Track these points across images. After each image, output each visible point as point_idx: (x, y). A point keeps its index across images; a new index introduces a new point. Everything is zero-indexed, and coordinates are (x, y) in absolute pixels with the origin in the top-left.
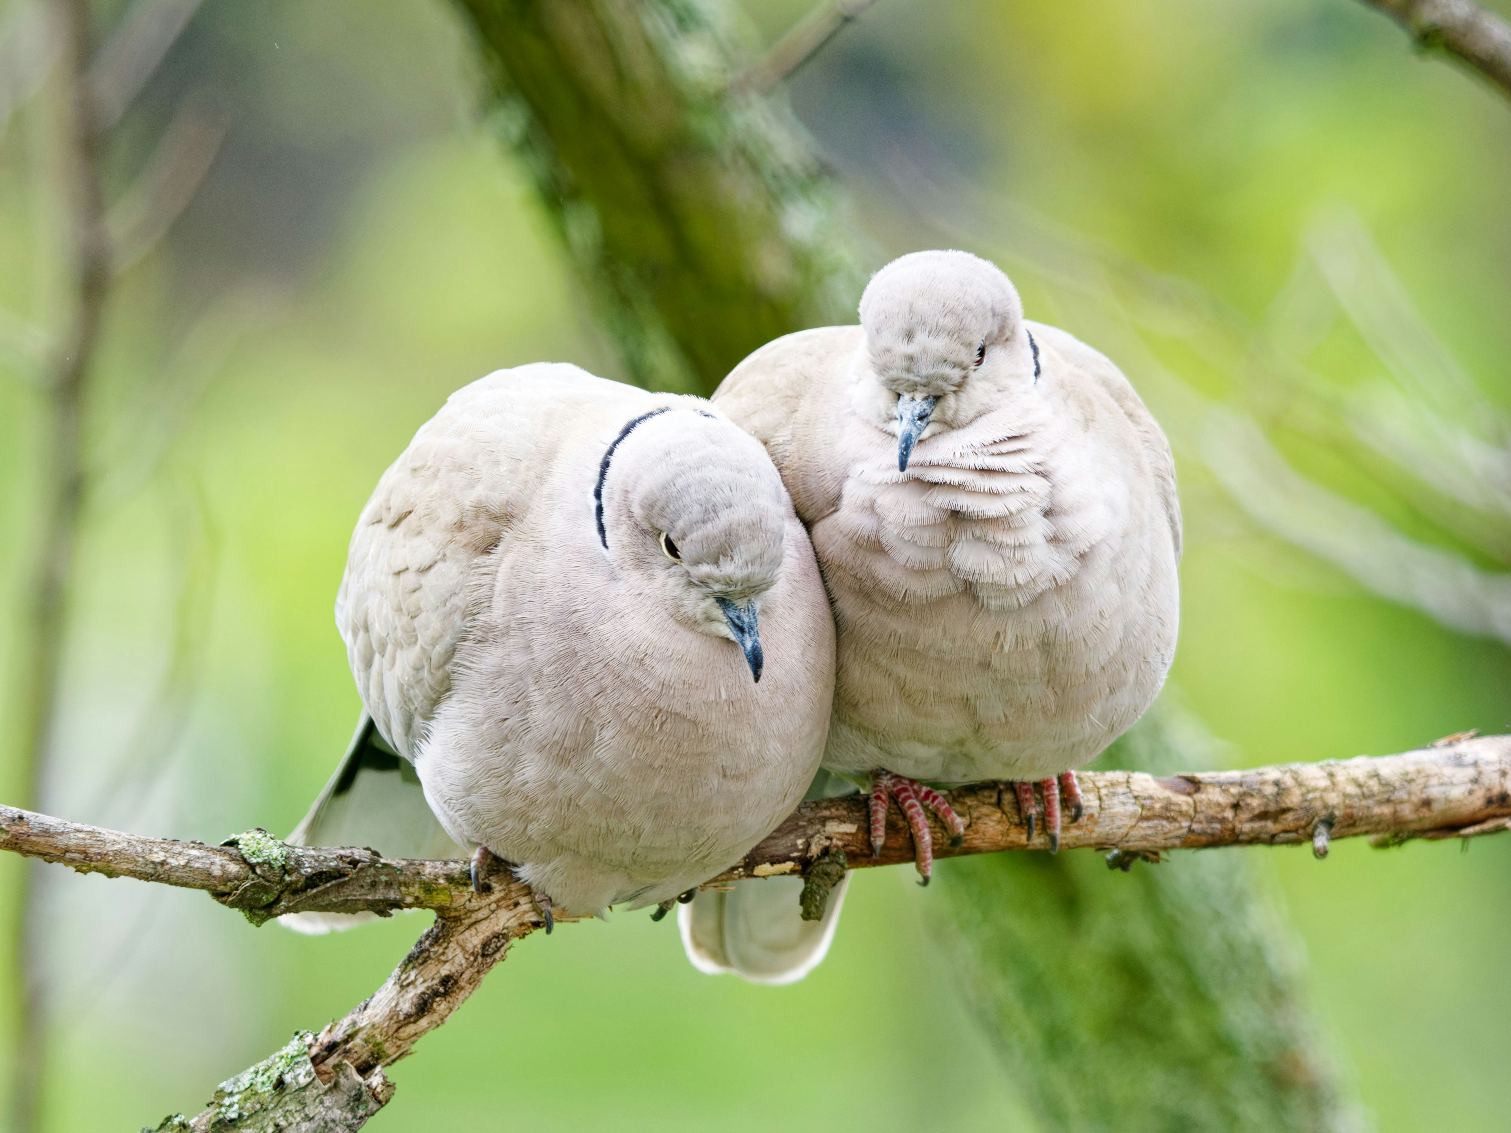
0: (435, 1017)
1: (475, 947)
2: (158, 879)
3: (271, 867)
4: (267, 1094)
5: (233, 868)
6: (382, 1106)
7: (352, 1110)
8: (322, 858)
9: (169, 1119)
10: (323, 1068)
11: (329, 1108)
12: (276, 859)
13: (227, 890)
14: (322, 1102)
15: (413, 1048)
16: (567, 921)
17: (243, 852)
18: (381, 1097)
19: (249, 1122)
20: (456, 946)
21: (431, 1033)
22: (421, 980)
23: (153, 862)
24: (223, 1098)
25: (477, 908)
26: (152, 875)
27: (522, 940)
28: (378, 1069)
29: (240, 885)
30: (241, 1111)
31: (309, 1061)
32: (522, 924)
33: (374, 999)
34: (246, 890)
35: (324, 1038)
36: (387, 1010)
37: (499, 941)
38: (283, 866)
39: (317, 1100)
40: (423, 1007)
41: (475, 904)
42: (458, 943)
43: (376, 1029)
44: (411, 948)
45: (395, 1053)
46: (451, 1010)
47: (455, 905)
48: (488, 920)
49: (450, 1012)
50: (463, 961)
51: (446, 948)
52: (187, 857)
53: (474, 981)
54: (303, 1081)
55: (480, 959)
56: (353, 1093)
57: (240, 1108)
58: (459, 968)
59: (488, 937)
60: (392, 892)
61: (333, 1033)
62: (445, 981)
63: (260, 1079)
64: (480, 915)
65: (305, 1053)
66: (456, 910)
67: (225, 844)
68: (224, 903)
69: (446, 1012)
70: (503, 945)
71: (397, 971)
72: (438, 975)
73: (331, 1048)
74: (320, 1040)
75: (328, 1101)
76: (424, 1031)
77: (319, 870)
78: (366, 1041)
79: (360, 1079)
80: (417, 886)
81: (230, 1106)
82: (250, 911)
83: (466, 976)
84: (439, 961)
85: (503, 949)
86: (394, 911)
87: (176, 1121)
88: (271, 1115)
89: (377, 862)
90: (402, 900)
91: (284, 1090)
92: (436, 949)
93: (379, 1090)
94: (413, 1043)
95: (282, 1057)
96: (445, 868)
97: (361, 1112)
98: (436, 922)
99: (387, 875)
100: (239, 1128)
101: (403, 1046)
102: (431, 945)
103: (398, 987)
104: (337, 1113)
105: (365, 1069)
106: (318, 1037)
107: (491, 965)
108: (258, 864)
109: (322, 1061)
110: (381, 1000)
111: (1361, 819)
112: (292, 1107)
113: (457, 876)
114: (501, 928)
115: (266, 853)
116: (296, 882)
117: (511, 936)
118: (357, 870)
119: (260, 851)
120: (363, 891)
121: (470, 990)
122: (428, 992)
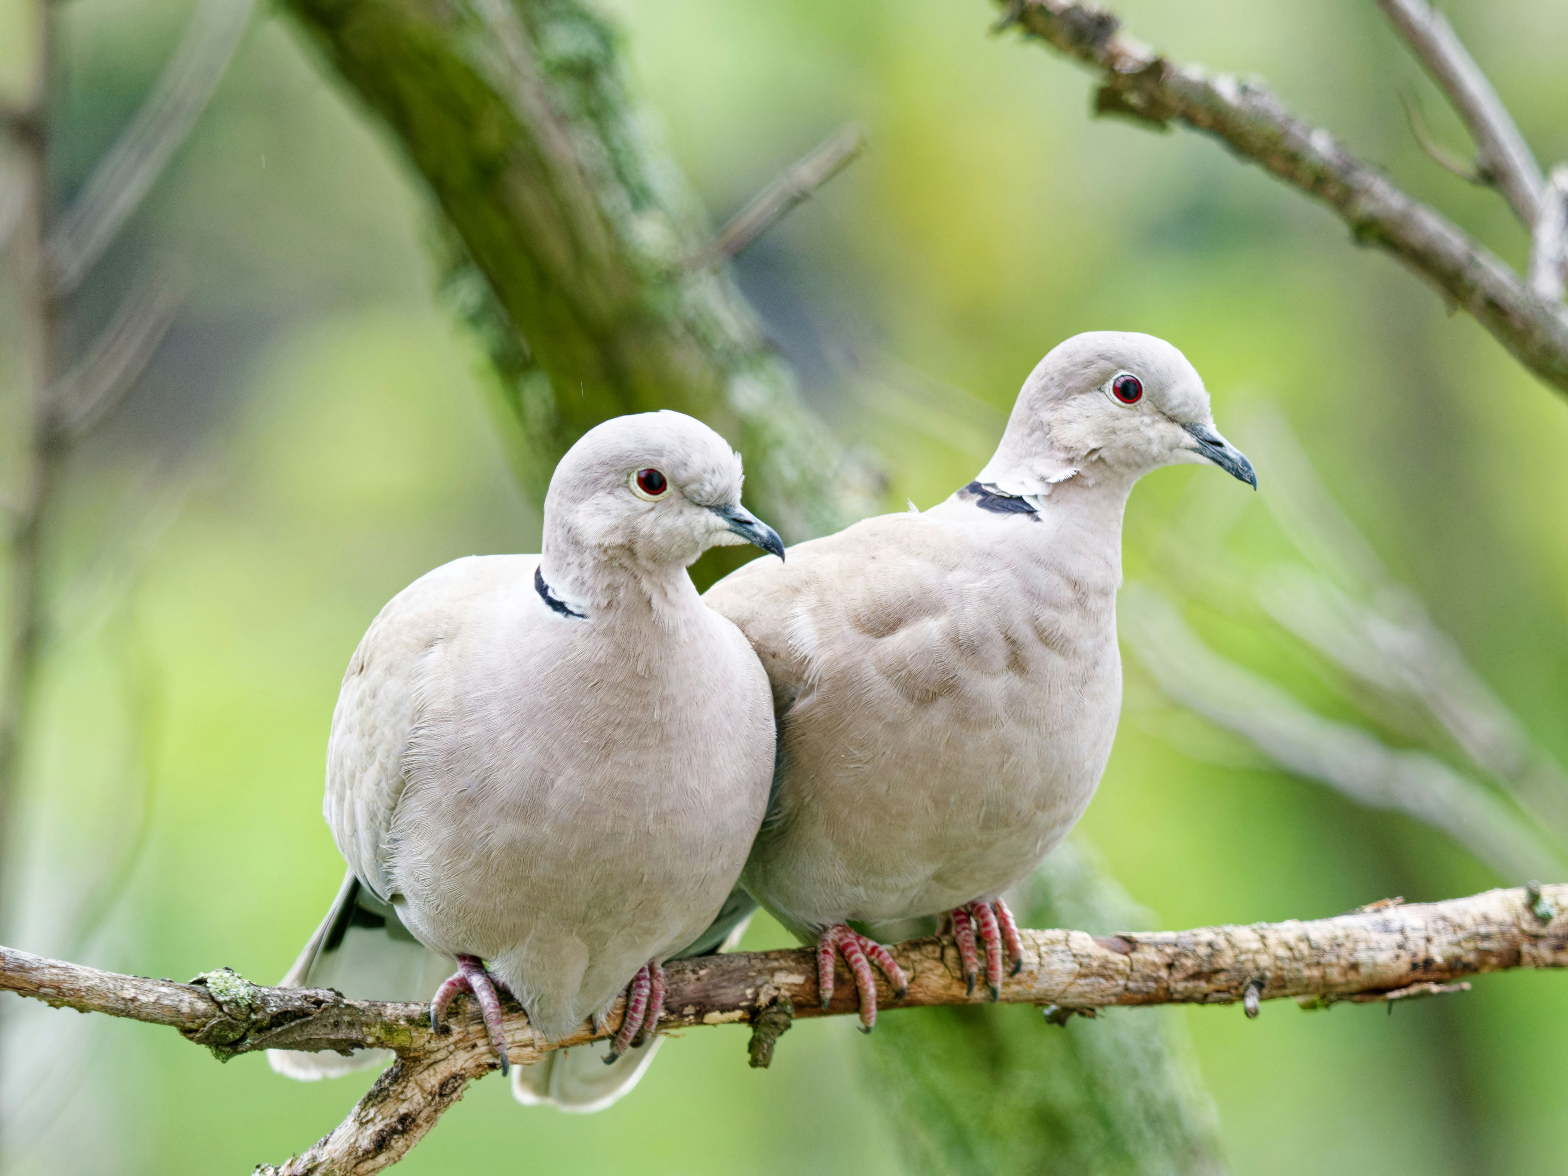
0: (393, 1154)
1: (433, 1086)
2: (128, 1015)
3: (238, 1005)
5: (201, 1006)
8: (287, 998)
12: (243, 998)
13: (194, 1027)
17: (211, 990)
20: (414, 1086)
21: (388, 1170)
22: (380, 1117)
23: (124, 999)
25: (436, 1049)
26: (122, 1011)
27: (479, 1081)
29: (207, 1022)
32: (479, 1066)
33: (334, 1135)
34: (213, 1027)
35: (285, 1172)
36: (347, 1146)
37: (456, 1081)
38: (250, 1005)
40: (381, 1144)
41: (433, 1045)
42: (416, 1083)
43: (335, 1164)
44: (371, 1087)
46: (408, 1147)
47: (414, 1046)
48: (446, 1061)
49: (407, 1150)
50: (421, 1100)
51: (405, 1087)
52: (157, 995)
53: (430, 1120)
55: (437, 1098)
58: (418, 1107)
59: (446, 1077)
60: (354, 1031)
61: (294, 1167)
62: (403, 1119)
64: (439, 1056)
66: (415, 1050)
67: (194, 983)
68: (191, 1039)
69: (404, 1149)
70: (459, 1085)
71: (356, 1108)
72: (397, 1113)
74: (281, 1174)
76: (382, 1167)
77: (284, 1009)
80: (378, 1027)
82: (217, 1047)
83: (423, 1115)
84: (398, 1099)
85: (459, 1090)
86: (357, 1051)
89: (341, 1002)
90: (364, 1040)
92: (395, 1087)
96: (406, 1009)
98: (396, 1061)
99: (349, 1015)
102: (391, 1084)
103: (357, 1124)
106: (279, 1170)
107: (448, 1105)
108: (226, 1002)
110: (340, 1137)
111: (1291, 980)
113: (417, 1018)
114: (459, 1069)
115: (233, 991)
116: (261, 1021)
117: (469, 1077)
118: (321, 1010)
119: (227, 990)
120: (326, 1031)
121: (427, 1128)
122: (387, 1130)
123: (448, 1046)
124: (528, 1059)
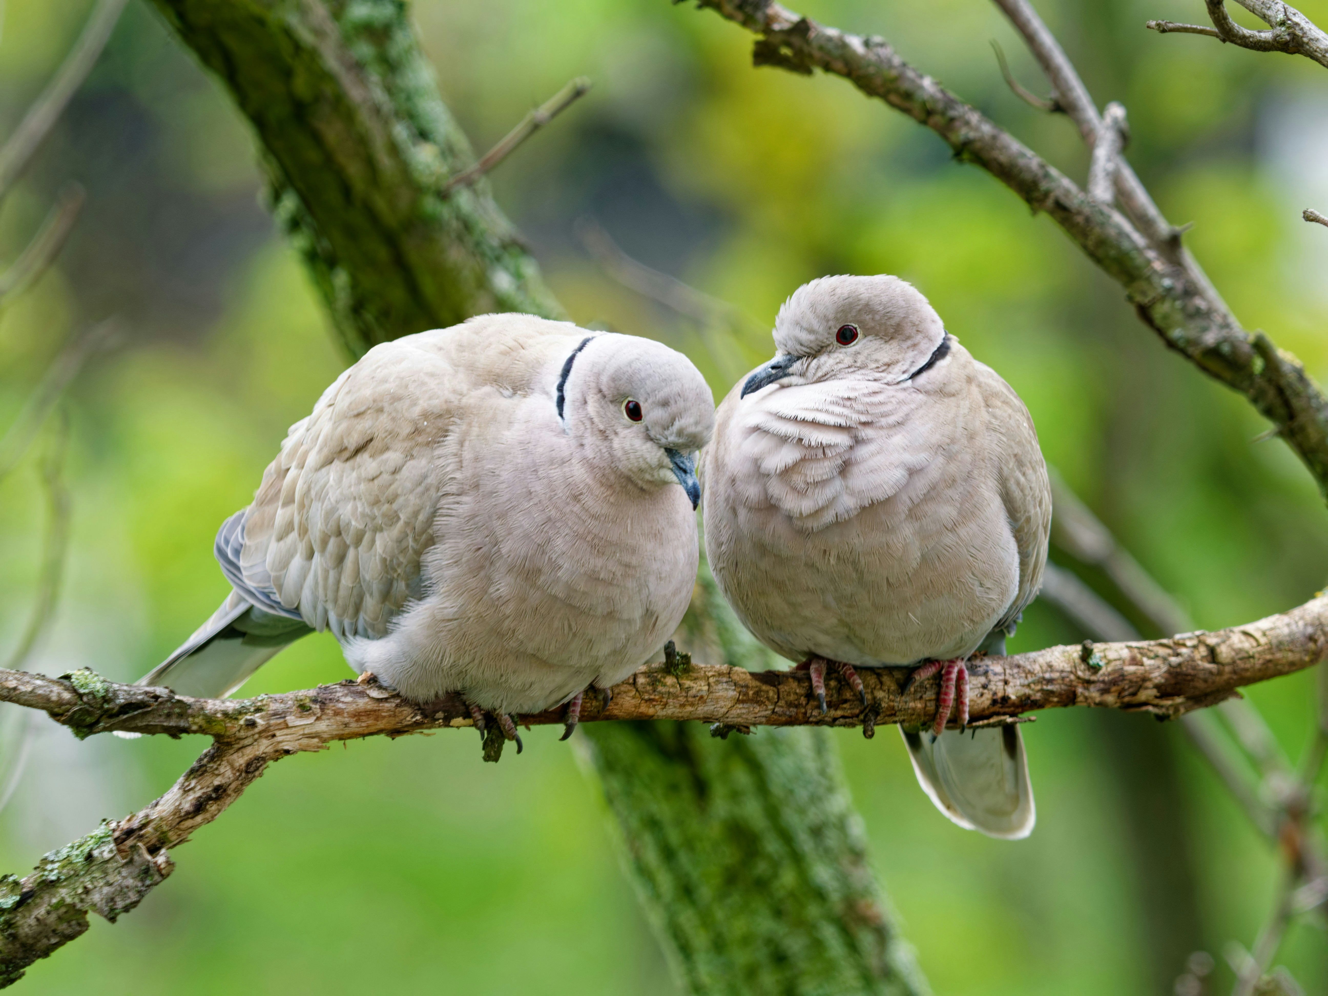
0: (208, 815)
1: (241, 765)
2: (11, 700)
3: (94, 697)
4: (79, 864)
5: (67, 696)
6: (165, 878)
7: (142, 880)
8: (132, 693)
9: (5, 877)
10: (122, 847)
11: (124, 878)
12: (98, 691)
13: (61, 712)
14: (119, 873)
15: (190, 837)
16: (310, 751)
17: (75, 684)
18: (164, 872)
19: (65, 883)
20: (226, 764)
21: (204, 827)
22: (199, 787)
23: (7, 688)
24: (46, 864)
25: (244, 737)
26: (7, 697)
27: (276, 763)
28: (163, 851)
29: (71, 709)
30: (60, 875)
31: (112, 842)
32: (277, 751)
33: (163, 799)
34: (75, 712)
35: (124, 825)
36: (172, 807)
37: (259, 762)
38: (103, 697)
39: (117, 871)
40: (199, 807)
41: (242, 734)
42: (228, 762)
43: (163, 821)
44: (194, 764)
45: (177, 839)
46: (219, 811)
47: (228, 733)
48: (252, 747)
49: (218, 813)
50: (231, 776)
51: (220, 765)
52: (33, 686)
53: (238, 791)
54: (107, 855)
55: (244, 775)
56: (143, 868)
57: (59, 873)
58: (228, 780)
59: (251, 759)
60: (182, 721)
61: (132, 822)
62: (217, 789)
63: (75, 852)
64: (246, 742)
65: (109, 836)
66: (228, 737)
67: (62, 678)
68: (58, 721)
69: (216, 813)
70: (261, 766)
71: (181, 779)
72: (212, 785)
73: (129, 833)
74: (121, 827)
75: (124, 872)
76: (199, 825)
77: (129, 701)
78: (156, 830)
79: (149, 857)
80: (201, 717)
81: (52, 870)
82: (77, 728)
83: (233, 786)
84: (214, 774)
85: (261, 769)
86: (184, 736)
87: (11, 879)
88: (82, 879)
89: (173, 698)
90: (189, 727)
91: (92, 861)
92: (211, 765)
93: (162, 866)
94: (190, 833)
95: (92, 837)
96: (223, 705)
97: (148, 882)
98: (213, 745)
99: (180, 708)
100: (58, 887)
101: (183, 835)
102: (209, 762)
103: (181, 791)
104: (130, 882)
105: (153, 850)
106: (120, 824)
107: (252, 779)
108: (84, 694)
109: (122, 843)
110: (168, 801)
111: (900, 710)
112: (97, 874)
113: (230, 712)
114: (261, 752)
115: (92, 686)
116: (113, 709)
117: (268, 759)
118: (157, 703)
119: (87, 684)
120: (162, 719)
121: (234, 797)
122: (205, 796)
123: (253, 735)
124: (314, 747)
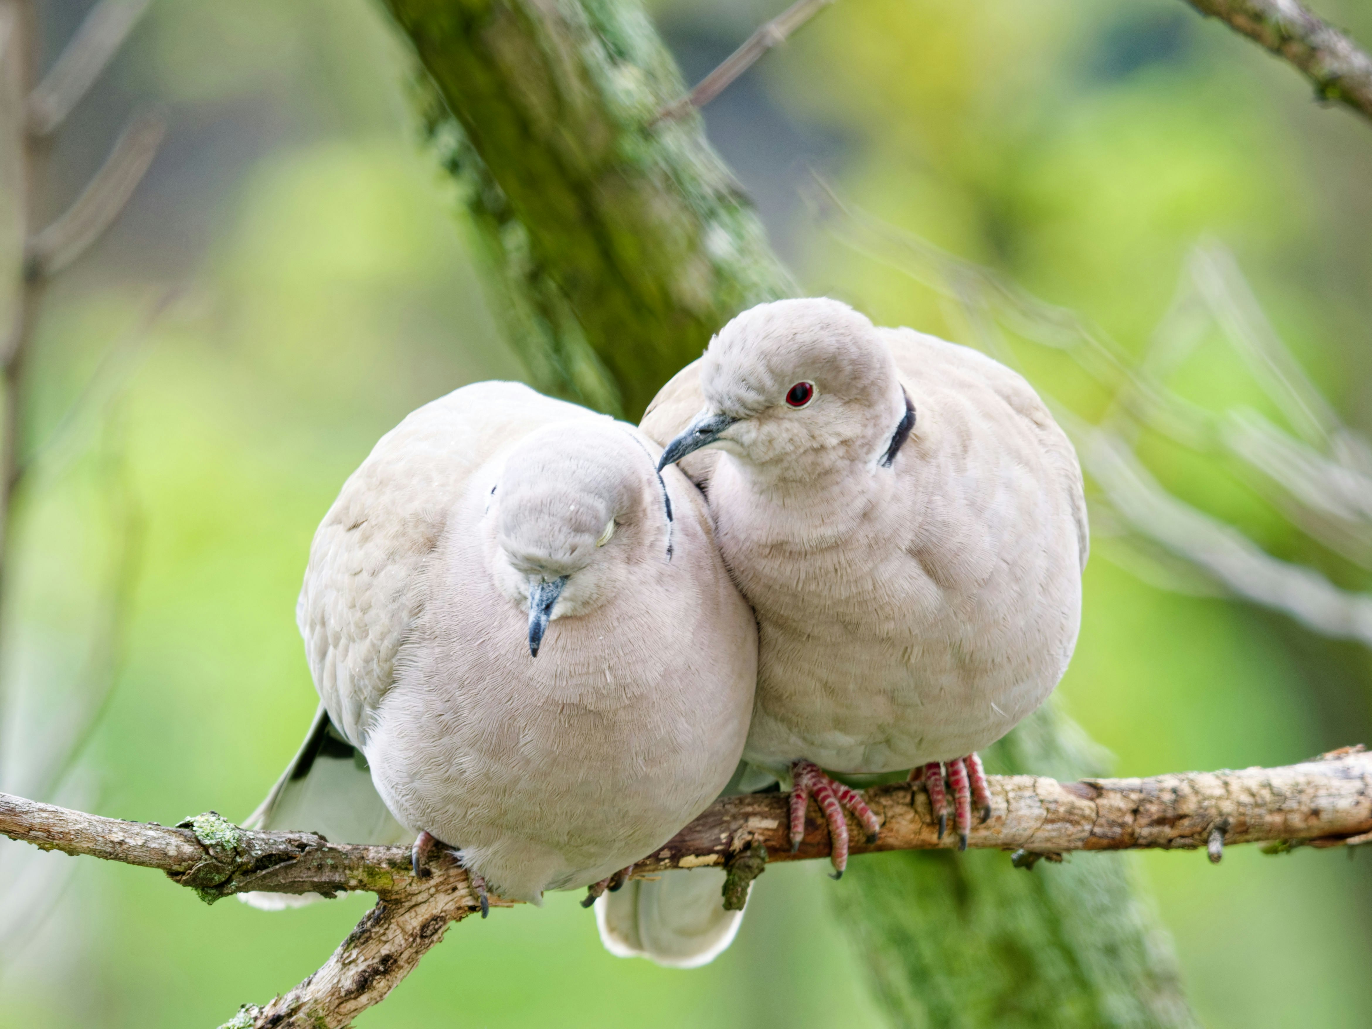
0: (375, 994)
1: (414, 928)
2: (117, 858)
3: (224, 848)
5: (188, 849)
8: (272, 841)
12: (228, 841)
13: (181, 869)
15: (356, 1022)
16: (502, 906)
17: (197, 834)
20: (396, 927)
21: (370, 1009)
22: (362, 958)
23: (112, 842)
25: (417, 892)
26: (111, 854)
27: (459, 923)
29: (193, 865)
32: (459, 908)
33: (317, 976)
34: (199, 870)
35: (269, 1012)
36: (330, 986)
37: (437, 923)
38: (235, 848)
40: (364, 984)
41: (415, 888)
42: (398, 925)
43: (318, 1004)
44: (354, 928)
46: (390, 987)
47: (396, 888)
48: (427, 904)
49: (388, 990)
50: (403, 942)
51: (387, 929)
52: (145, 838)
53: (412, 961)
55: (418, 940)
58: (399, 948)
59: (427, 919)
60: (337, 874)
61: (278, 1007)
62: (385, 960)
64: (420, 898)
65: (251, 1026)
66: (397, 893)
67: (181, 826)
68: (178, 881)
69: (385, 990)
70: (440, 927)
71: (339, 950)
72: (378, 954)
73: (276, 1021)
74: (265, 1014)
76: (364, 1007)
77: (269, 852)
78: (309, 1015)
80: (361, 870)
82: (203, 890)
83: (405, 956)
84: (380, 941)
85: (440, 931)
86: (340, 894)
89: (324, 846)
90: (347, 882)
92: (377, 929)
94: (353, 1018)
96: (388, 853)
98: (378, 904)
99: (332, 858)
101: (343, 1020)
102: (373, 926)
103: (340, 965)
106: (264, 1010)
107: (429, 946)
108: (211, 845)
110: (324, 977)
111: (1254, 826)
113: (399, 861)
114: (440, 912)
115: (219, 835)
116: (246, 863)
117: (449, 919)
118: (304, 853)
119: (213, 833)
120: (310, 873)
121: (408, 969)
122: (369, 970)
123: (429, 889)
